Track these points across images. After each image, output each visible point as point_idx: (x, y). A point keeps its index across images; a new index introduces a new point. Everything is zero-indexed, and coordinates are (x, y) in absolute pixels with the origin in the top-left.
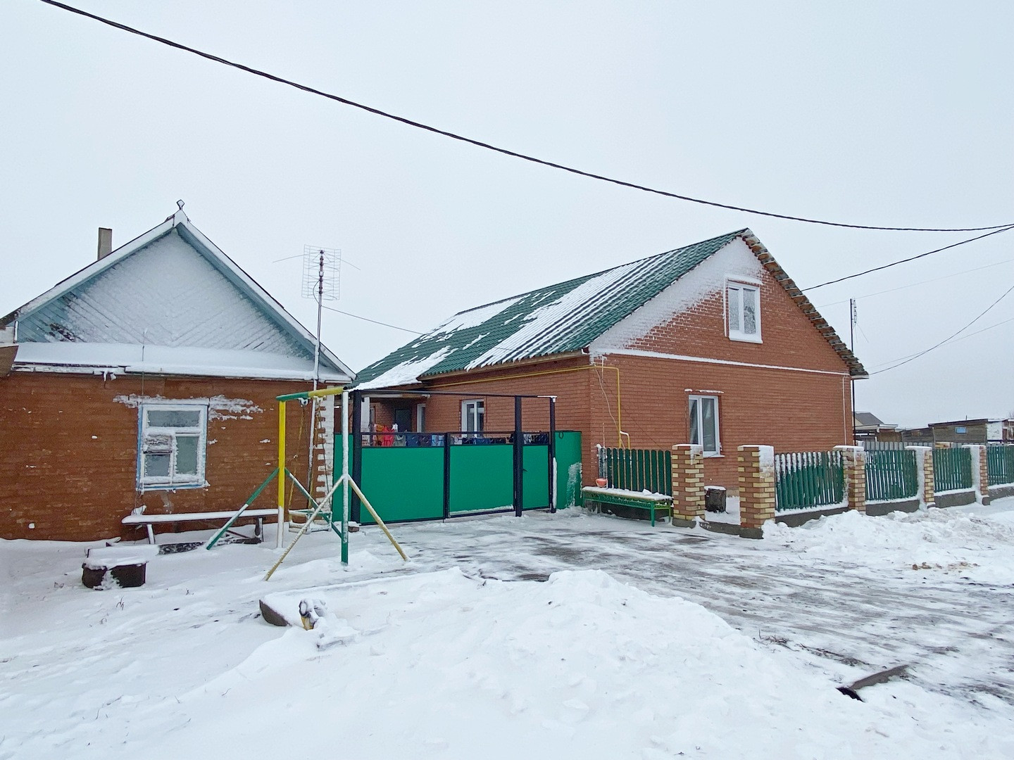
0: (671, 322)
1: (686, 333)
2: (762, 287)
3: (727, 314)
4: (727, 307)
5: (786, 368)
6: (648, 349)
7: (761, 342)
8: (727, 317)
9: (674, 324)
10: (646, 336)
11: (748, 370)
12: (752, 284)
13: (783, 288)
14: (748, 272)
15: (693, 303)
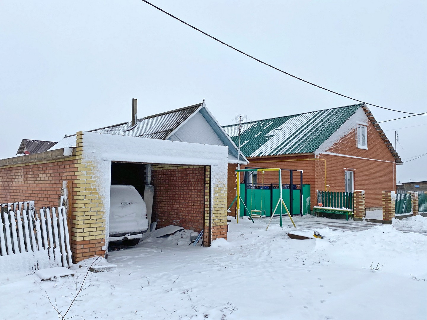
0: (339, 141)
1: (344, 145)
2: (368, 127)
3: (357, 138)
4: (357, 135)
5: (375, 160)
6: (332, 152)
7: (367, 149)
8: (357, 139)
9: (340, 142)
10: (332, 147)
11: (363, 161)
12: (364, 126)
13: (374, 127)
14: (363, 120)
15: (347, 133)
